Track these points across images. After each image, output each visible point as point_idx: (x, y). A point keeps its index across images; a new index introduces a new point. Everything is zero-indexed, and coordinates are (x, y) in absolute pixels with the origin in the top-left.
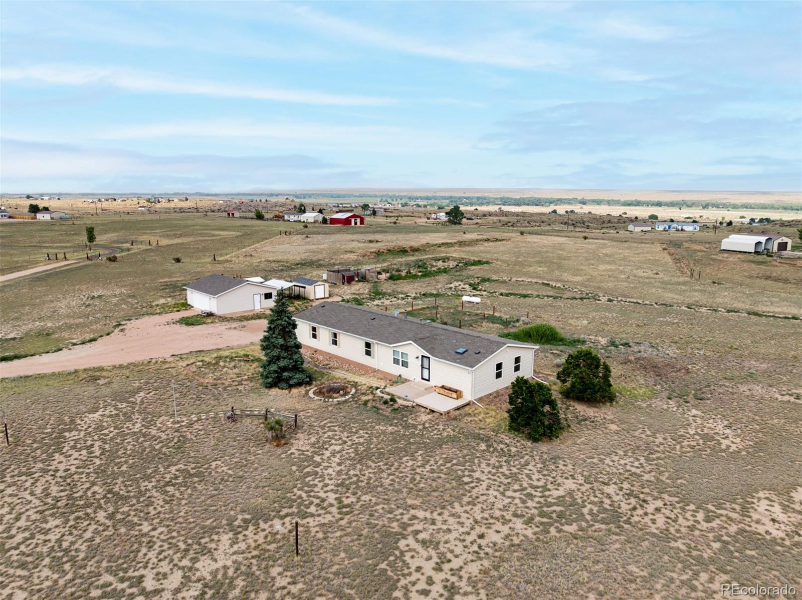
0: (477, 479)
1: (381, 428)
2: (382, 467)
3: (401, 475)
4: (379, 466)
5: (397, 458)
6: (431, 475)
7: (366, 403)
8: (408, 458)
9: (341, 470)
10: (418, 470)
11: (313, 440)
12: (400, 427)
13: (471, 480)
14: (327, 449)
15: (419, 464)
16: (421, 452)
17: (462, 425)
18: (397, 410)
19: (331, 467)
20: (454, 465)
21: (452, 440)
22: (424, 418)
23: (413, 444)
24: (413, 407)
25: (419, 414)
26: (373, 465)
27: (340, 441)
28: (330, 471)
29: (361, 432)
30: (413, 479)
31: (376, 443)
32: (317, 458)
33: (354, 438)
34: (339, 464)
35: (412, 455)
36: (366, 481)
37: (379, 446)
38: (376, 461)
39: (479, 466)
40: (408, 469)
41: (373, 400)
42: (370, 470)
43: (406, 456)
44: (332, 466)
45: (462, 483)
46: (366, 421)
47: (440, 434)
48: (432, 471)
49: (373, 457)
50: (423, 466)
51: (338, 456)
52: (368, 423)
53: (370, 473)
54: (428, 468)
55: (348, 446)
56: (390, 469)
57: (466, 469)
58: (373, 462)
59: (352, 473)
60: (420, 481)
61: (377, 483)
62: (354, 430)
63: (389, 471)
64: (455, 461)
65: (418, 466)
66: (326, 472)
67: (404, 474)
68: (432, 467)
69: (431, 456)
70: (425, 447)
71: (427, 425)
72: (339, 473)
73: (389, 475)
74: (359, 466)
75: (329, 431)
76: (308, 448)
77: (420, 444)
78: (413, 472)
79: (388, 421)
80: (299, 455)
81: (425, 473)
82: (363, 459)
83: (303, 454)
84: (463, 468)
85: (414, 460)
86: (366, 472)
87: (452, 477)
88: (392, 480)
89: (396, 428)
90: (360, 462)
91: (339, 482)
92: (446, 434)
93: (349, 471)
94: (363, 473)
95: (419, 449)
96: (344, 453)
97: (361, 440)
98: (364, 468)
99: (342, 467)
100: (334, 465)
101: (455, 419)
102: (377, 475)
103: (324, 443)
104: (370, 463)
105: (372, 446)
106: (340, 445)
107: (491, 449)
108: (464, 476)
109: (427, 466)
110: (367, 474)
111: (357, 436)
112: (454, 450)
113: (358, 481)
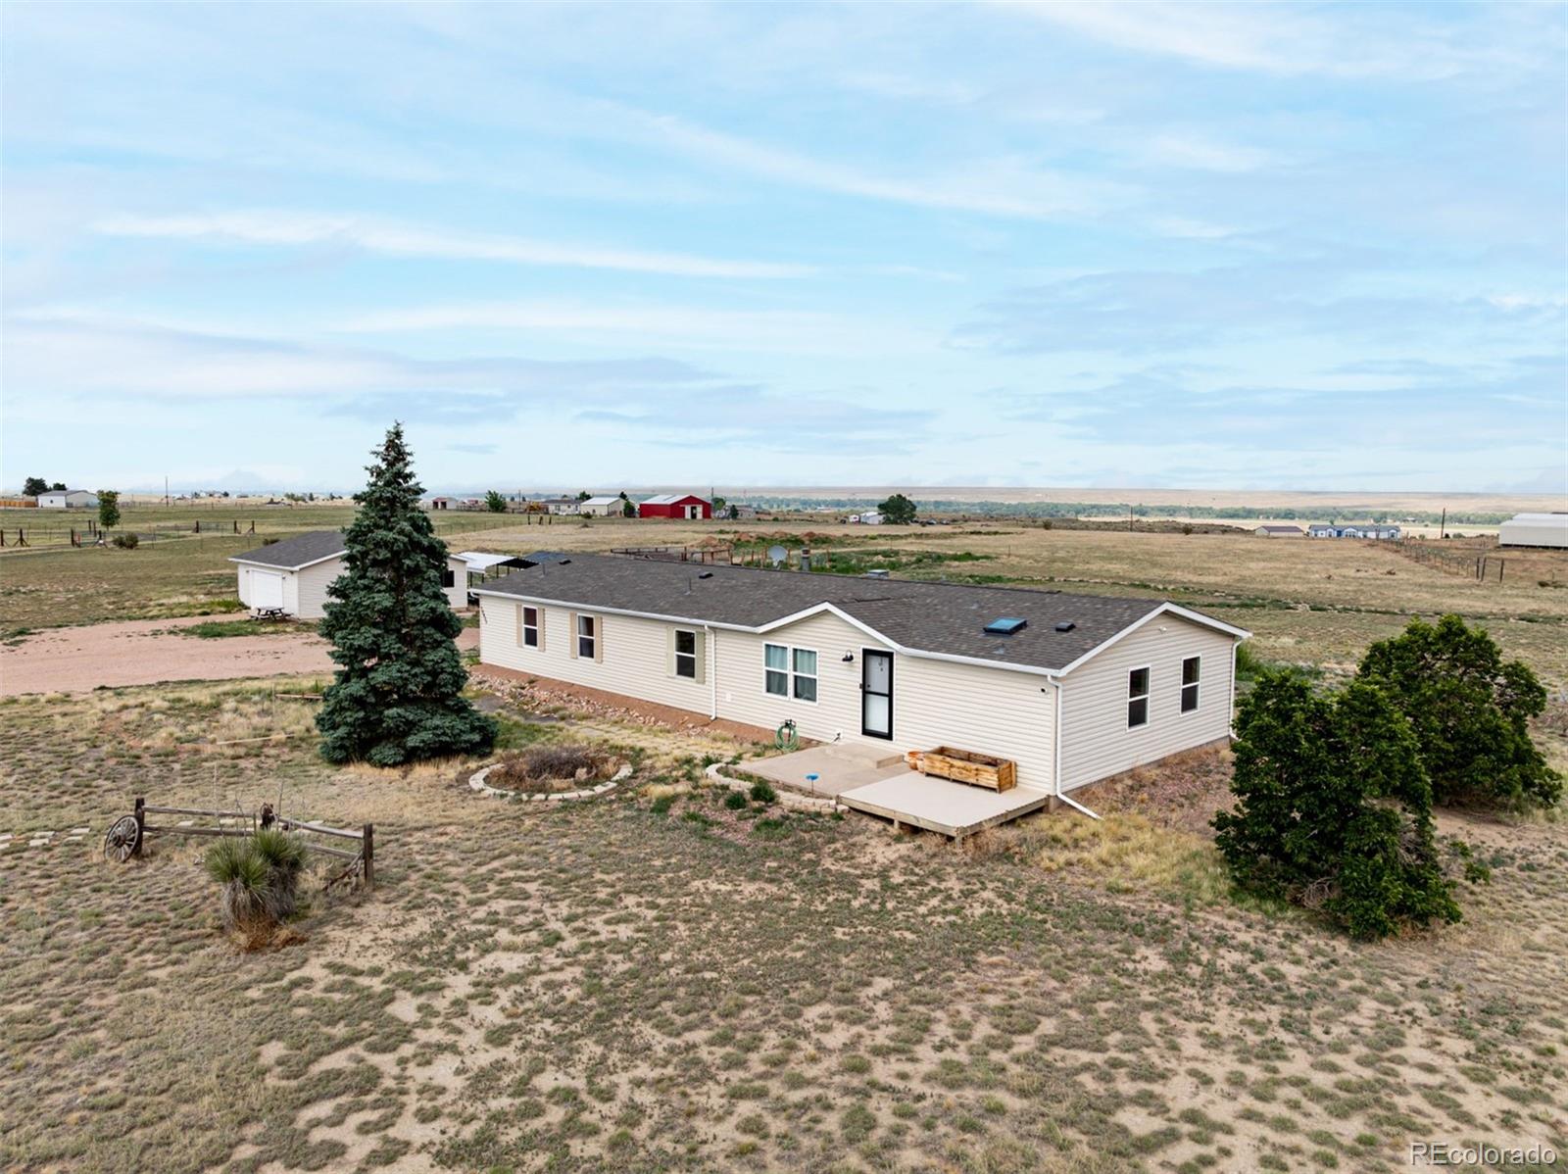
0: (1191, 1117)
1: (714, 886)
2: (703, 1053)
3: (796, 1096)
4: (691, 1047)
5: (777, 1008)
6: (951, 1097)
7: (663, 805)
8: (825, 1008)
9: (499, 1066)
10: (883, 1071)
11: (421, 925)
12: (791, 885)
13: (1158, 1124)
14: (463, 966)
15: (881, 1037)
16: (881, 984)
17: (1033, 877)
18: (777, 824)
19: (453, 1048)
20: (1049, 1042)
21: (1010, 933)
22: (882, 852)
23: (849, 948)
24: (837, 817)
25: (862, 839)
26: (660, 1042)
27: (534, 936)
28: (443, 1071)
29: (630, 900)
30: (860, 1123)
31: (687, 943)
32: (405, 1008)
33: (598, 923)
34: (497, 1037)
35: (846, 997)
36: (610, 1130)
37: (699, 957)
38: (679, 1021)
39: (1174, 1047)
40: (832, 1062)
41: (692, 797)
42: (643, 1070)
43: (821, 999)
44: (463, 1043)
45: (1122, 1143)
46: (658, 863)
47: (957, 912)
48: (951, 1076)
49: (667, 1005)
50: (902, 1048)
51: (505, 997)
52: (664, 869)
53: (639, 1083)
54: (928, 1058)
55: (562, 954)
56: (741, 1064)
57: (1115, 1064)
58: (666, 1025)
59: (546, 1081)
60: (898, 1131)
61: (666, 1142)
62: (603, 894)
63: (736, 1076)
64: (1048, 1026)
65: (877, 1051)
66: (419, 1074)
67: (812, 1092)
68: (948, 1054)
69: (937, 1003)
70: (900, 960)
71: (897, 878)
72: (483, 1082)
73: (737, 1094)
74: (591, 1048)
75: (499, 895)
76: (381, 960)
77: (877, 947)
78: (856, 1082)
79: (746, 864)
80: (329, 989)
81: (917, 1087)
82: (616, 1012)
83: (346, 986)
84: (1099, 1058)
85: (860, 1021)
86: (622, 1079)
87: (1060, 1110)
88: (752, 1126)
89: (772, 889)
90: (600, 1026)
91: (468, 1133)
92: (979, 911)
93: (537, 1069)
94: (603, 1082)
95: (875, 969)
96: (536, 983)
97: (625, 932)
98: (615, 1056)
99: (509, 1054)
100: (473, 1037)
101: (1005, 855)
102: (676, 1100)
103: (464, 940)
104: (647, 1031)
105: (666, 957)
106: (527, 948)
107: (1195, 971)
108: (1119, 1101)
109: (923, 1051)
110: (623, 1093)
111: (610, 914)
112: (1030, 974)
113: (573, 1127)
